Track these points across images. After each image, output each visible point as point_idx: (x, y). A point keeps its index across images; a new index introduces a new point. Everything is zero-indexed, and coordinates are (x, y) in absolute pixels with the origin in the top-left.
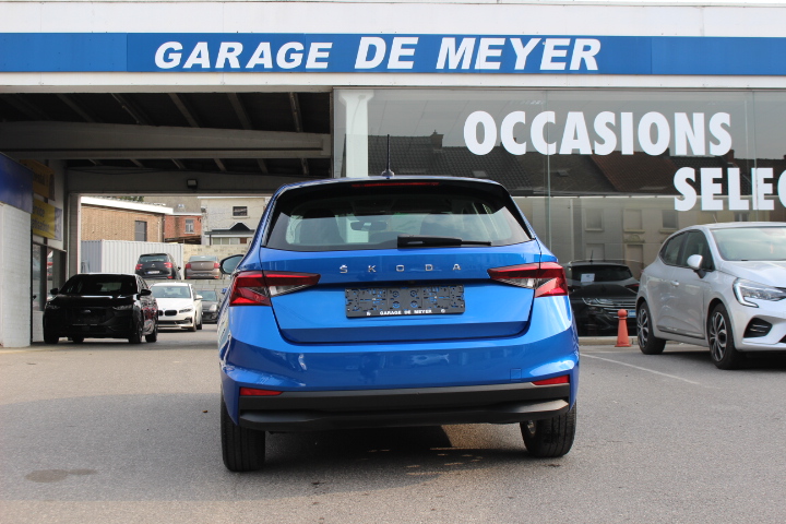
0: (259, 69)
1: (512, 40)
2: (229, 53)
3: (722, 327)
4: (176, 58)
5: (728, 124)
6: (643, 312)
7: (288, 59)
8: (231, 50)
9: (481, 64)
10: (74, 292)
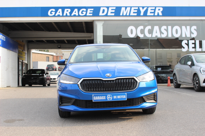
0: (75, 16)
1: (140, 8)
2: (67, 12)
3: (197, 80)
4: (53, 13)
5: (196, 29)
6: (175, 77)
7: (82, 13)
8: (67, 11)
9: (132, 14)
10: (30, 73)
